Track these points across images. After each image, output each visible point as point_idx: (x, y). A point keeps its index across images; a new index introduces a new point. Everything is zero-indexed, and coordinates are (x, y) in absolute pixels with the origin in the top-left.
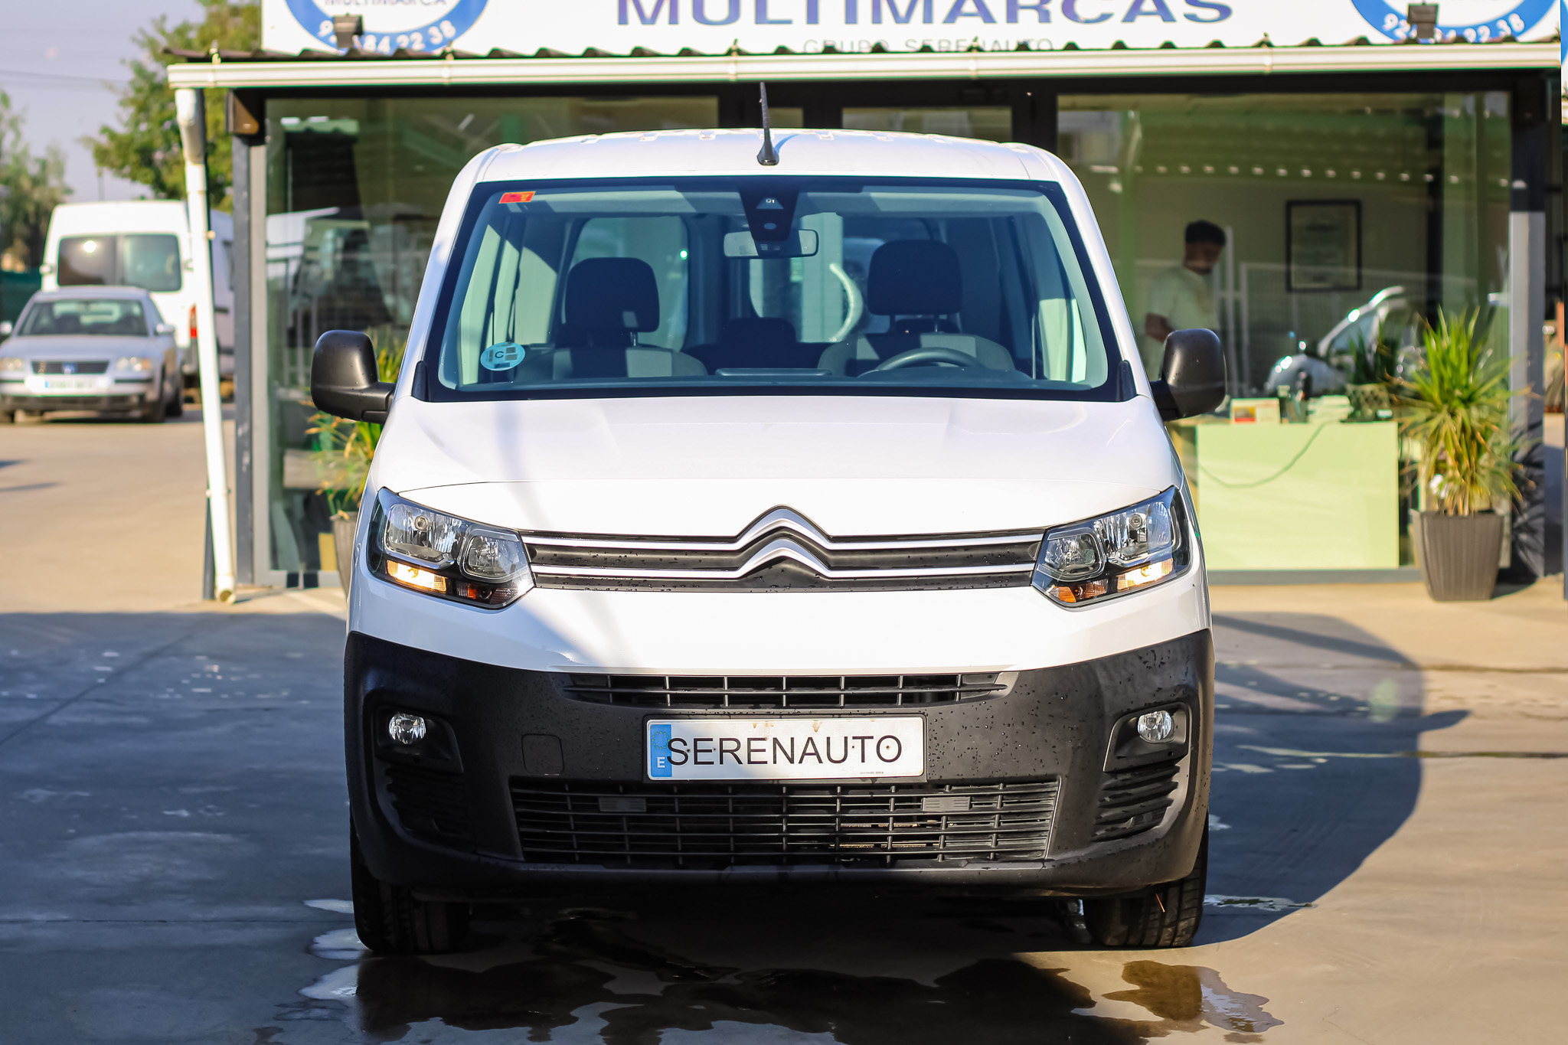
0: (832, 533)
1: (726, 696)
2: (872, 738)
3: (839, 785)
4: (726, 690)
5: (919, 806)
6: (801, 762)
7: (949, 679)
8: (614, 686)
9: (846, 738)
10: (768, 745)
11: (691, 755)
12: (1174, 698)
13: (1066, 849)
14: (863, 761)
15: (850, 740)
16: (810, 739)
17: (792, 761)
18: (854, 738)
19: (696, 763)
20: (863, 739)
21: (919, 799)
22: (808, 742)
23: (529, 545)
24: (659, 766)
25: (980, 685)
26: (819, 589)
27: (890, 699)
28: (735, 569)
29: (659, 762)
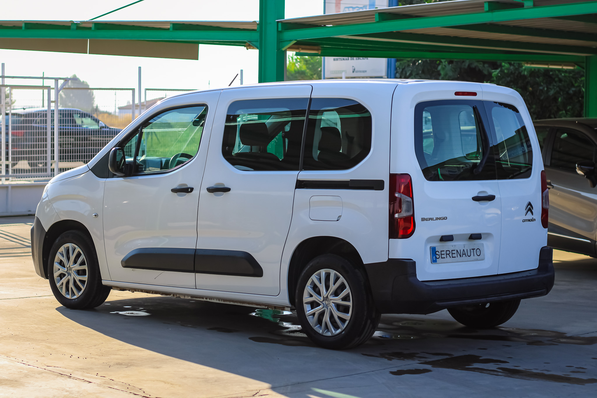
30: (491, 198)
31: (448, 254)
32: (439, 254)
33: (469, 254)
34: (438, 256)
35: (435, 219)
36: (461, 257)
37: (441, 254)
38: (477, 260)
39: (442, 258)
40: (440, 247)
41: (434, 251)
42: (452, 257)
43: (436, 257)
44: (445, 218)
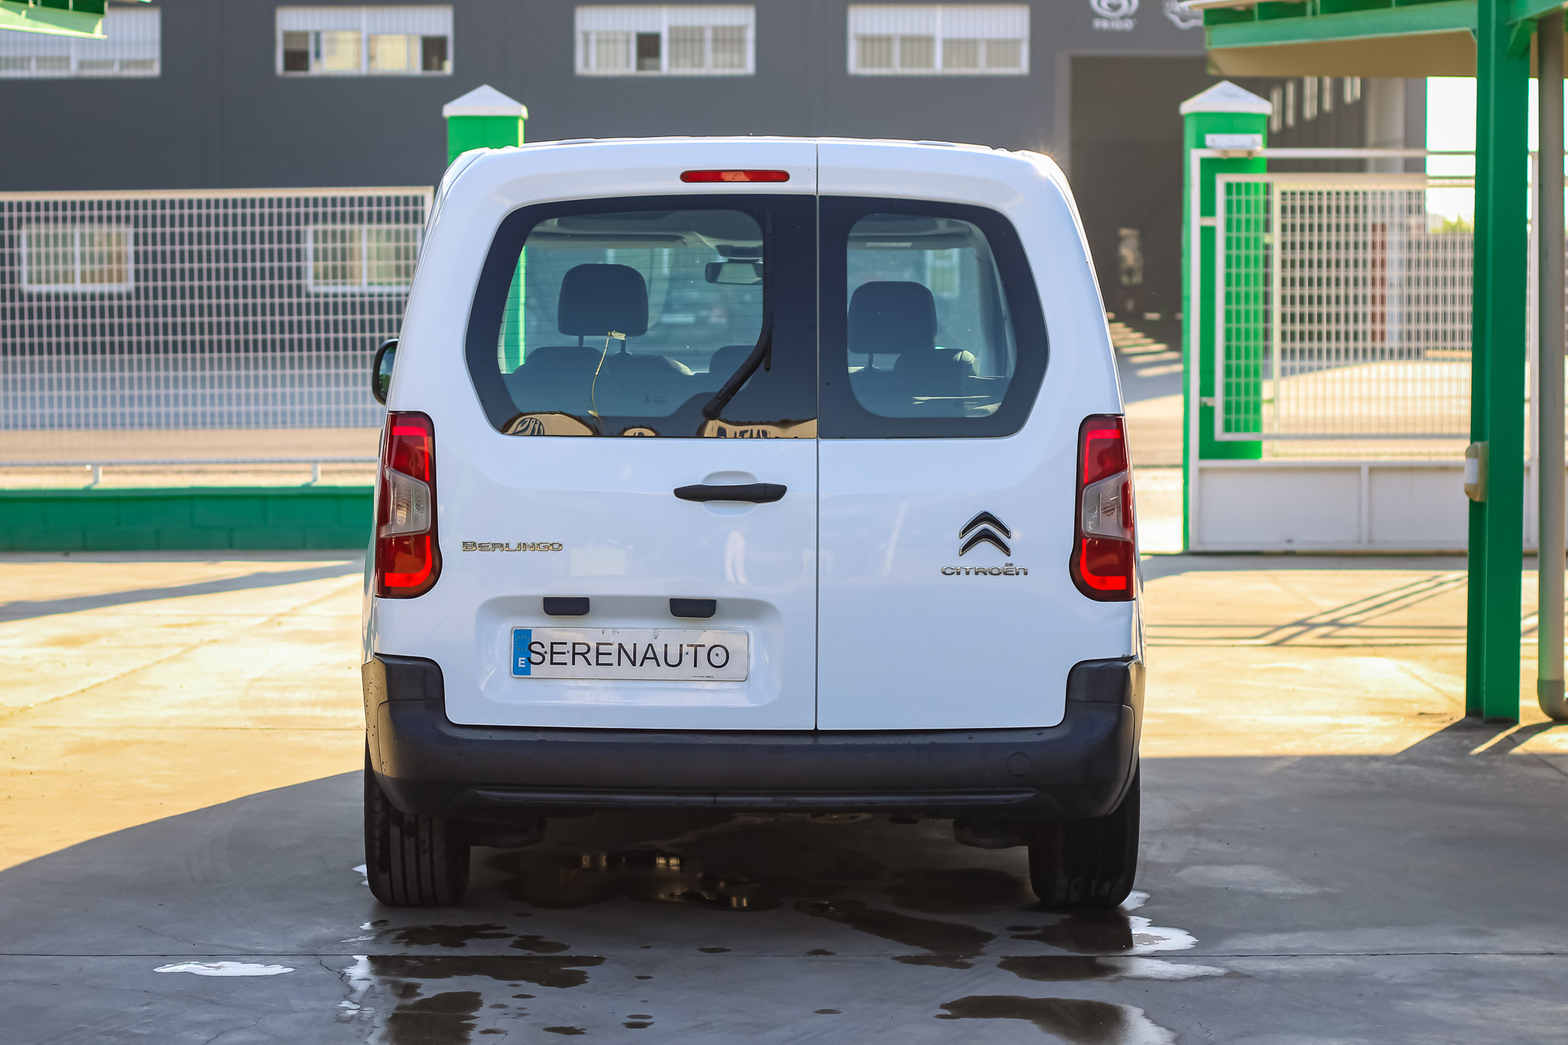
30: (771, 493)
31: (582, 654)
32: (542, 651)
33: (673, 659)
34: (535, 658)
35: (513, 546)
36: (634, 664)
37: (552, 653)
38: (710, 679)
39: (552, 663)
40: (548, 631)
41: (523, 642)
42: (598, 664)
43: (529, 659)
44: (556, 546)
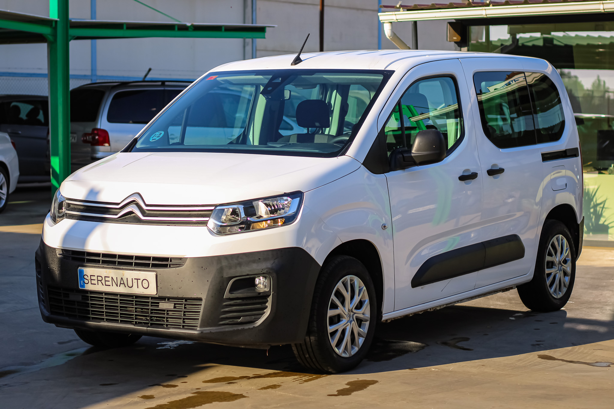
0: (147, 203)
1: (101, 260)
2: (140, 279)
3: (134, 295)
4: (101, 258)
5: (158, 306)
6: (120, 286)
7: (166, 259)
8: (72, 254)
9: (132, 279)
10: (110, 279)
11: (90, 281)
12: (262, 273)
13: (207, 327)
14: (138, 288)
15: (133, 279)
16: (122, 278)
17: (117, 286)
18: (135, 279)
19: (91, 284)
20: (137, 279)
21: (158, 303)
22: (121, 279)
23: (68, 203)
24: (82, 284)
25: (178, 262)
26: (139, 223)
27: (147, 265)
28: (116, 215)
29: (82, 283)
